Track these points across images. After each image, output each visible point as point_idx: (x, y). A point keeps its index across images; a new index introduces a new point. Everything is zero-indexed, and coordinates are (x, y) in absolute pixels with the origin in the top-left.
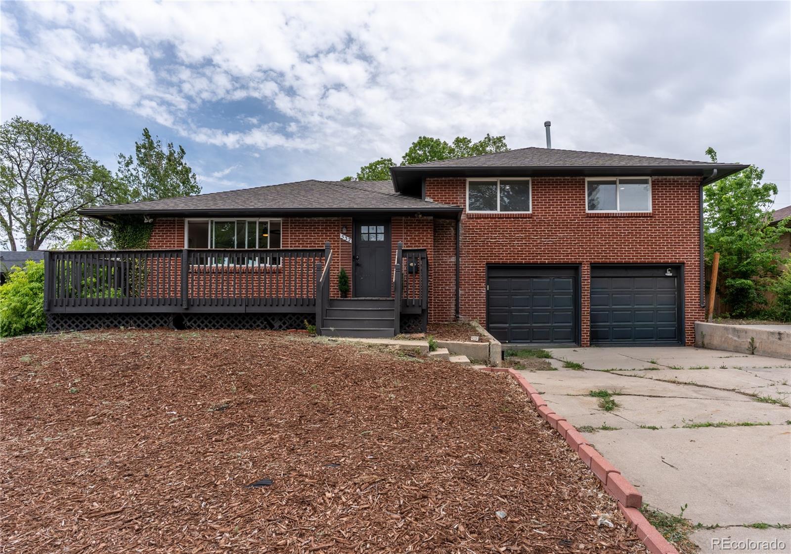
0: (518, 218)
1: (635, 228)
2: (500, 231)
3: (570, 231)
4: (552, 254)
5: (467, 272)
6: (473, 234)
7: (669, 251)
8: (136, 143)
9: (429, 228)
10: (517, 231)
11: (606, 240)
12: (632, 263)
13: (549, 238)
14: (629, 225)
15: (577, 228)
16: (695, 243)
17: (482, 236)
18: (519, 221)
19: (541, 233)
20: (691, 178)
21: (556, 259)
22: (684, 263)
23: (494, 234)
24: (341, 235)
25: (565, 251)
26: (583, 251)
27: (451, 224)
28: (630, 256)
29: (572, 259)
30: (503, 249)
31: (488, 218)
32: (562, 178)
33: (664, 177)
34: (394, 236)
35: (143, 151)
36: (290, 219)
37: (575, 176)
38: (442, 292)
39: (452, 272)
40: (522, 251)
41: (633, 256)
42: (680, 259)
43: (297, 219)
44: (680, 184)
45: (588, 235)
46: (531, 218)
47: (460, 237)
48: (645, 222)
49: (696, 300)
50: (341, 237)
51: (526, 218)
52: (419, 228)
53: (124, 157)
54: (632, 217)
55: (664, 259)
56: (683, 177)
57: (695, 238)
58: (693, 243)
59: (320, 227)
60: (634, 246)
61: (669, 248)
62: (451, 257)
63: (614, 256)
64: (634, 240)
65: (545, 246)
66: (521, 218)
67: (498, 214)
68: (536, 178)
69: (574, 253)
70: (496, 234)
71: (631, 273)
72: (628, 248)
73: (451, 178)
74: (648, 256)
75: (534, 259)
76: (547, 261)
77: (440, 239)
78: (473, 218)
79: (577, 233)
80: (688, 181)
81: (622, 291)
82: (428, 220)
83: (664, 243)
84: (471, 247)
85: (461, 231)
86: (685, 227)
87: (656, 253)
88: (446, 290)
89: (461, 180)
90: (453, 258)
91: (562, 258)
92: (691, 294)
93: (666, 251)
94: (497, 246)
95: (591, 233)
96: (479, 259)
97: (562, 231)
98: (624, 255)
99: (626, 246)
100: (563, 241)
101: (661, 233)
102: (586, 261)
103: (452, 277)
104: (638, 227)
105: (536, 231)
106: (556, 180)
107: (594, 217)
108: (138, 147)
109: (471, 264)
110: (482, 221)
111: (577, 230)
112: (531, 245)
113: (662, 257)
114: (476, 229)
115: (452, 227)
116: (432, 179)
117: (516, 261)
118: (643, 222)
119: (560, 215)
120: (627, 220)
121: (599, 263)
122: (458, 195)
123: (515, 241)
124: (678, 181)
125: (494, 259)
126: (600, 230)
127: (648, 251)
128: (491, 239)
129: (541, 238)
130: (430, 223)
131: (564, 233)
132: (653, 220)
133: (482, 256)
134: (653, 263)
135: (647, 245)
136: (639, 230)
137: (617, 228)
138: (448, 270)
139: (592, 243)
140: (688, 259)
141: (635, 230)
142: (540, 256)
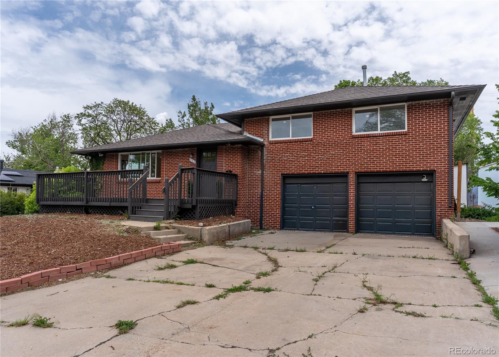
0: (303, 142)
1: (392, 144)
2: (290, 152)
3: (339, 149)
4: (326, 166)
5: (269, 180)
6: (273, 154)
7: (421, 161)
8: (188, 104)
9: (239, 152)
10: (302, 151)
11: (368, 155)
12: (389, 172)
13: (324, 155)
14: (386, 142)
15: (345, 146)
16: (445, 153)
17: (279, 156)
18: (303, 144)
19: (319, 152)
20: (442, 100)
21: (330, 170)
22: (435, 171)
23: (286, 154)
24: (190, 159)
25: (336, 164)
26: (350, 163)
27: (259, 149)
28: (387, 166)
29: (341, 170)
30: (292, 164)
31: (282, 143)
32: (334, 110)
33: (417, 102)
34: (218, 158)
35: (192, 108)
36: (165, 151)
37: (344, 108)
38: (253, 194)
39: (259, 181)
40: (305, 165)
41: (389, 166)
42: (431, 167)
43: (169, 150)
44: (432, 106)
45: (353, 152)
46: (312, 141)
47: (264, 157)
48: (400, 139)
49: (445, 201)
50: (190, 160)
51: (308, 141)
52: (233, 152)
53: (181, 113)
54: (390, 136)
55: (417, 167)
56: (435, 100)
57: (445, 149)
58: (443, 154)
59: (180, 155)
60: (391, 158)
61: (421, 159)
62: (259, 170)
63: (374, 167)
64: (391, 154)
65: (322, 161)
66: (305, 141)
67: (290, 140)
68: (315, 112)
69: (343, 166)
70: (288, 154)
71: (391, 179)
72: (386, 160)
73: (259, 118)
74: (402, 166)
75: (313, 170)
76: (323, 172)
77: (252, 159)
78: (273, 144)
79: (345, 150)
80: (439, 103)
81: (385, 194)
82: (238, 147)
83: (417, 155)
84: (271, 164)
85: (265, 153)
86: (436, 141)
87: (410, 163)
88: (255, 192)
89: (265, 119)
90: (260, 171)
91: (334, 169)
92: (440, 196)
93: (418, 161)
94: (288, 162)
95: (356, 150)
96: (276, 171)
97: (334, 149)
98: (382, 166)
99: (384, 158)
100: (335, 156)
101: (415, 147)
102: (352, 171)
103: (259, 184)
104: (394, 144)
105: (315, 150)
106: (330, 112)
107: (359, 138)
108: (189, 106)
109: (271, 175)
110: (279, 145)
111: (345, 148)
112: (312, 160)
113: (415, 166)
114: (275, 151)
115: (260, 150)
116: (248, 120)
117: (301, 172)
118: (398, 139)
119: (332, 138)
120: (384, 138)
121: (362, 172)
122: (264, 129)
123: (300, 158)
124: (430, 104)
125: (286, 171)
126: (363, 147)
127: (403, 161)
128: (284, 157)
129: (319, 155)
130: (239, 149)
131: (335, 151)
132: (407, 137)
133: (278, 169)
134: (407, 171)
135: (402, 157)
136: (395, 146)
137: (377, 144)
138: (257, 179)
139: (357, 157)
140: (438, 167)
141: (392, 146)
142: (318, 168)
